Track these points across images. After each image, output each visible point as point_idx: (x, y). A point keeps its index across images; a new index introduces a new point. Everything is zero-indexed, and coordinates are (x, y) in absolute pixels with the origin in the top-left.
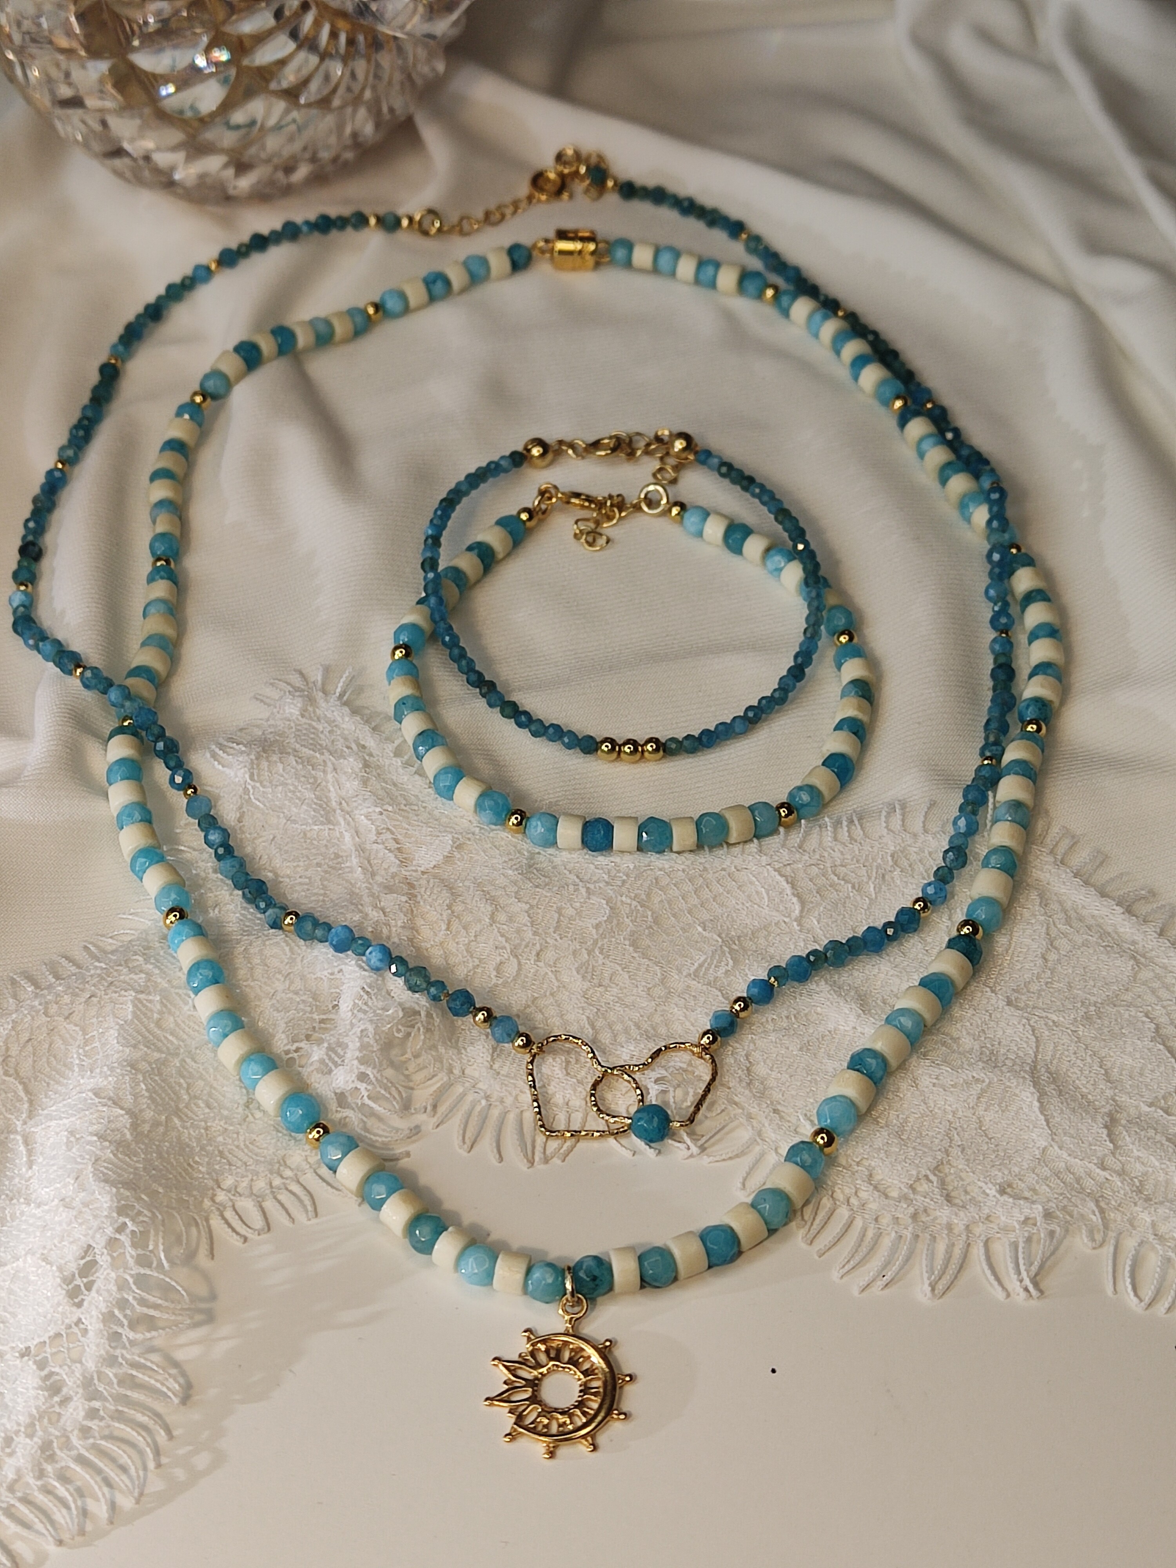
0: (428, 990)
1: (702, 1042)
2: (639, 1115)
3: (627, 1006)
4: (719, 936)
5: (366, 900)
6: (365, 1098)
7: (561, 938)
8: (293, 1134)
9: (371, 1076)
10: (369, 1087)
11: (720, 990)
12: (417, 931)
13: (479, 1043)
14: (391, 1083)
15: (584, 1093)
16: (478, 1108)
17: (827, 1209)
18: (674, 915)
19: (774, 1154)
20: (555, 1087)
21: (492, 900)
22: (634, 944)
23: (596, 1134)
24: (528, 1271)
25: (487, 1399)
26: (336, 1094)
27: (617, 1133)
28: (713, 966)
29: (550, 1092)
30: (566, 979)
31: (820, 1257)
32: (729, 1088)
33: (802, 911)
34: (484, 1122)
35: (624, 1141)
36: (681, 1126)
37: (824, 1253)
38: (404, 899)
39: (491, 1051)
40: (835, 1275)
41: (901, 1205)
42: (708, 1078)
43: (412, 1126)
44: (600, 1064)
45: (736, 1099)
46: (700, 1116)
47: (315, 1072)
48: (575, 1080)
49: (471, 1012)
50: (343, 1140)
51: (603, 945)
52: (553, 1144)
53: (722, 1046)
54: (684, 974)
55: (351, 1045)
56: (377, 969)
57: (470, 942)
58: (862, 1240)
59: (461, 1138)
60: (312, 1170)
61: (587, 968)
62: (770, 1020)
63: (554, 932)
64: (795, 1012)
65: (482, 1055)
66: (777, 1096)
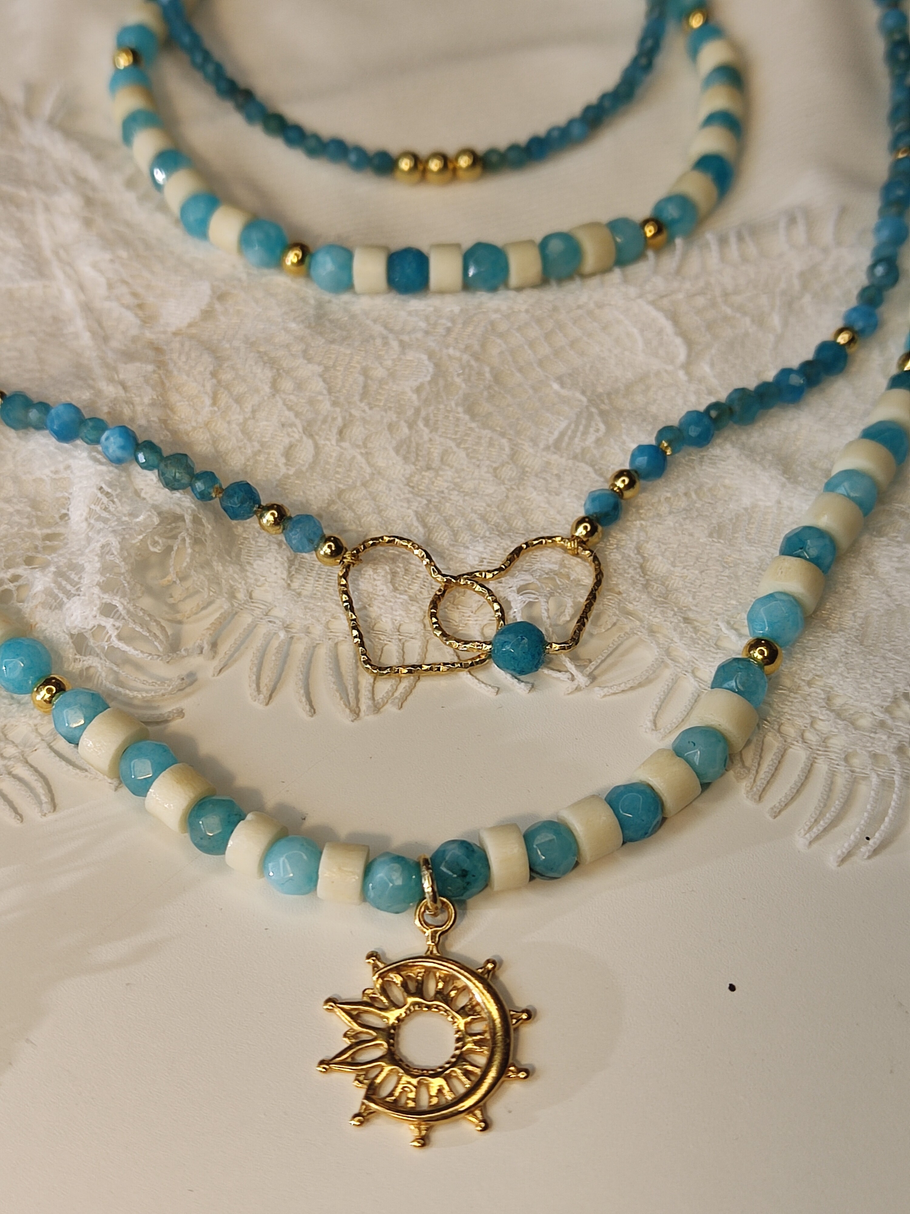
0: (191, 485)
1: (577, 534)
2: (503, 638)
3: (466, 494)
4: (583, 393)
5: (98, 371)
6: (114, 638)
7: (371, 408)
8: (15, 696)
9: (120, 608)
10: (117, 624)
11: (593, 466)
12: (172, 410)
13: (269, 555)
14: (149, 615)
15: (421, 614)
16: (275, 643)
17: (775, 750)
18: (520, 370)
19: (692, 680)
20: (379, 607)
21: (271, 362)
22: (470, 411)
23: (442, 668)
24: (368, 870)
25: (322, 1062)
26: (72, 636)
27: (472, 665)
28: (579, 434)
29: (373, 615)
30: (381, 463)
31: (775, 817)
32: (620, 593)
33: (689, 356)
34: (285, 662)
35: (481, 675)
36: (564, 648)
37: (780, 812)
38: (150, 368)
39: (286, 565)
40: (800, 841)
41: (877, 736)
42: (589, 581)
43: (184, 673)
44: (440, 572)
45: (630, 607)
46: (584, 635)
47: (40, 608)
48: (406, 597)
49: (255, 513)
50: (84, 699)
51: (428, 414)
52: (384, 686)
53: (601, 539)
54: (542, 446)
55: (88, 567)
56: (118, 461)
57: (246, 420)
58: (831, 790)
59: (254, 686)
60: (44, 745)
61: (409, 447)
62: (662, 499)
63: (361, 400)
64: (695, 487)
65: (274, 571)
66: (686, 600)
